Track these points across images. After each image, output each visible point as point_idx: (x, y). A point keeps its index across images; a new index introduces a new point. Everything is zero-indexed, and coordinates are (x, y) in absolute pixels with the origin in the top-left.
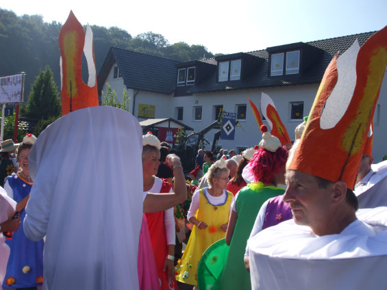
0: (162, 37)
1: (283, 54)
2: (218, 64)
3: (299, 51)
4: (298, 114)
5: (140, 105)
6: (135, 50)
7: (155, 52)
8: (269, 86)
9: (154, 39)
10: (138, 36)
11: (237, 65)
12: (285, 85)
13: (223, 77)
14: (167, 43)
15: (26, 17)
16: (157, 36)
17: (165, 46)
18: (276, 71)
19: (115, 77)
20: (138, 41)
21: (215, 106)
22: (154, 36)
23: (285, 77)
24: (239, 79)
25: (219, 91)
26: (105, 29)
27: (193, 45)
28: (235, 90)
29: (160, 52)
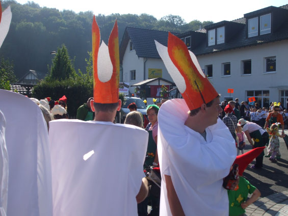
0: (180, 18)
1: (257, 17)
2: (207, 32)
3: (270, 14)
4: (271, 67)
5: (150, 70)
6: (160, 29)
7: (174, 29)
8: (247, 46)
9: (174, 20)
10: (162, 18)
11: (222, 31)
12: (259, 44)
13: (211, 42)
14: (184, 22)
15: (81, 13)
16: (176, 17)
17: (182, 24)
18: (252, 33)
19: (131, 50)
20: (162, 23)
21: (207, 66)
22: (174, 17)
23: (260, 37)
24: (223, 42)
25: (208, 53)
26: (137, 16)
27: (204, 22)
28: (221, 51)
29: (178, 29)
